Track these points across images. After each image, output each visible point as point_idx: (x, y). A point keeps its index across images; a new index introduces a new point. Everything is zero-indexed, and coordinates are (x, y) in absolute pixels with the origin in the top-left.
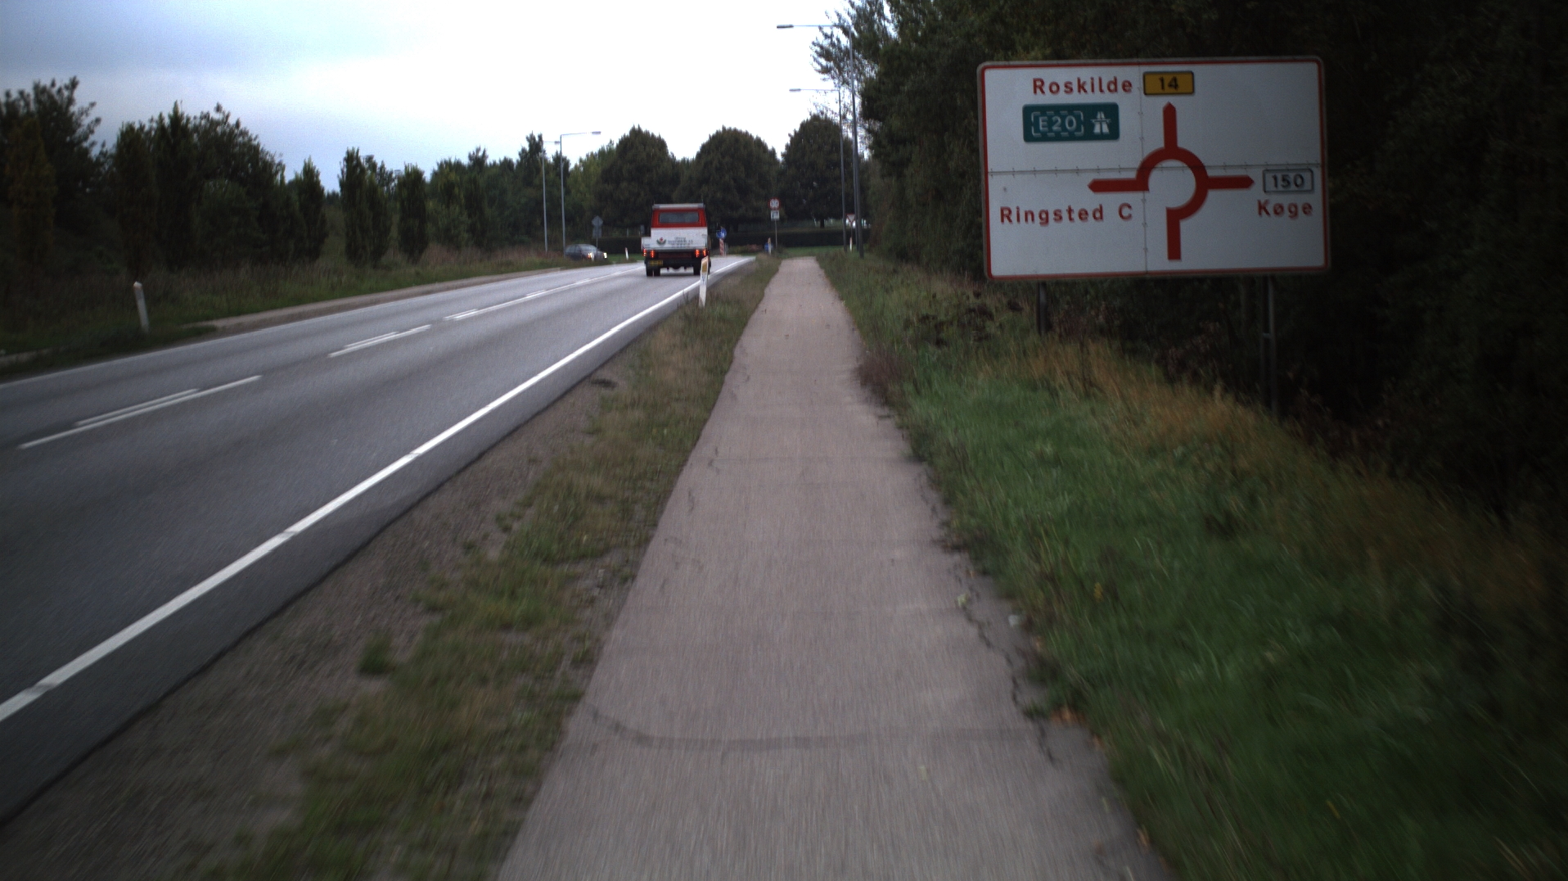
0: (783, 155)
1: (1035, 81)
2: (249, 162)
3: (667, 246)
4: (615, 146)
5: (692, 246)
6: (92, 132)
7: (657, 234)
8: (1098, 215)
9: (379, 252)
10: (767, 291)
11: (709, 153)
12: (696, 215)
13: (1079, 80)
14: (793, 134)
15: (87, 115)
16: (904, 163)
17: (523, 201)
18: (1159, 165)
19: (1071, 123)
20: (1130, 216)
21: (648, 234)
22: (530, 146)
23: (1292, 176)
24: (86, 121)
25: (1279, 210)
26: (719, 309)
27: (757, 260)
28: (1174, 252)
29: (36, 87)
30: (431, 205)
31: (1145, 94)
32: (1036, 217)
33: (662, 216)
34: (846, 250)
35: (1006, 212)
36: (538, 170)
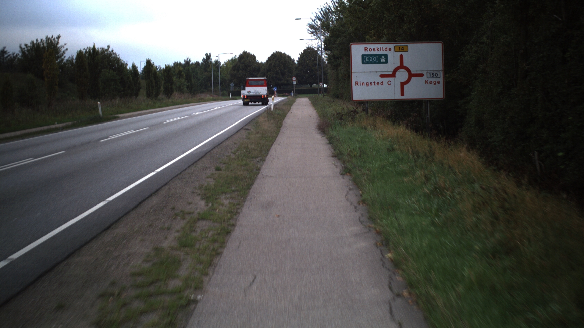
0: (297, 61)
1: (365, 48)
2: (116, 63)
3: (251, 94)
4: (237, 57)
5: (261, 94)
6: (65, 53)
7: (248, 89)
8: (382, 84)
9: (157, 95)
10: (292, 107)
11: (271, 60)
12: (263, 82)
13: (377, 48)
14: (301, 54)
15: (63, 47)
16: (338, 65)
17: (204, 77)
18: (398, 71)
19: (375, 59)
20: (391, 84)
21: (244, 89)
22: (206, 57)
23: (434, 73)
24: (63, 50)
25: (431, 83)
26: (277, 111)
27: (288, 98)
28: (402, 94)
29: (47, 38)
30: (174, 78)
31: (395, 51)
32: (365, 84)
33: (250, 82)
34: (319, 95)
35: (357, 83)
36: (209, 66)
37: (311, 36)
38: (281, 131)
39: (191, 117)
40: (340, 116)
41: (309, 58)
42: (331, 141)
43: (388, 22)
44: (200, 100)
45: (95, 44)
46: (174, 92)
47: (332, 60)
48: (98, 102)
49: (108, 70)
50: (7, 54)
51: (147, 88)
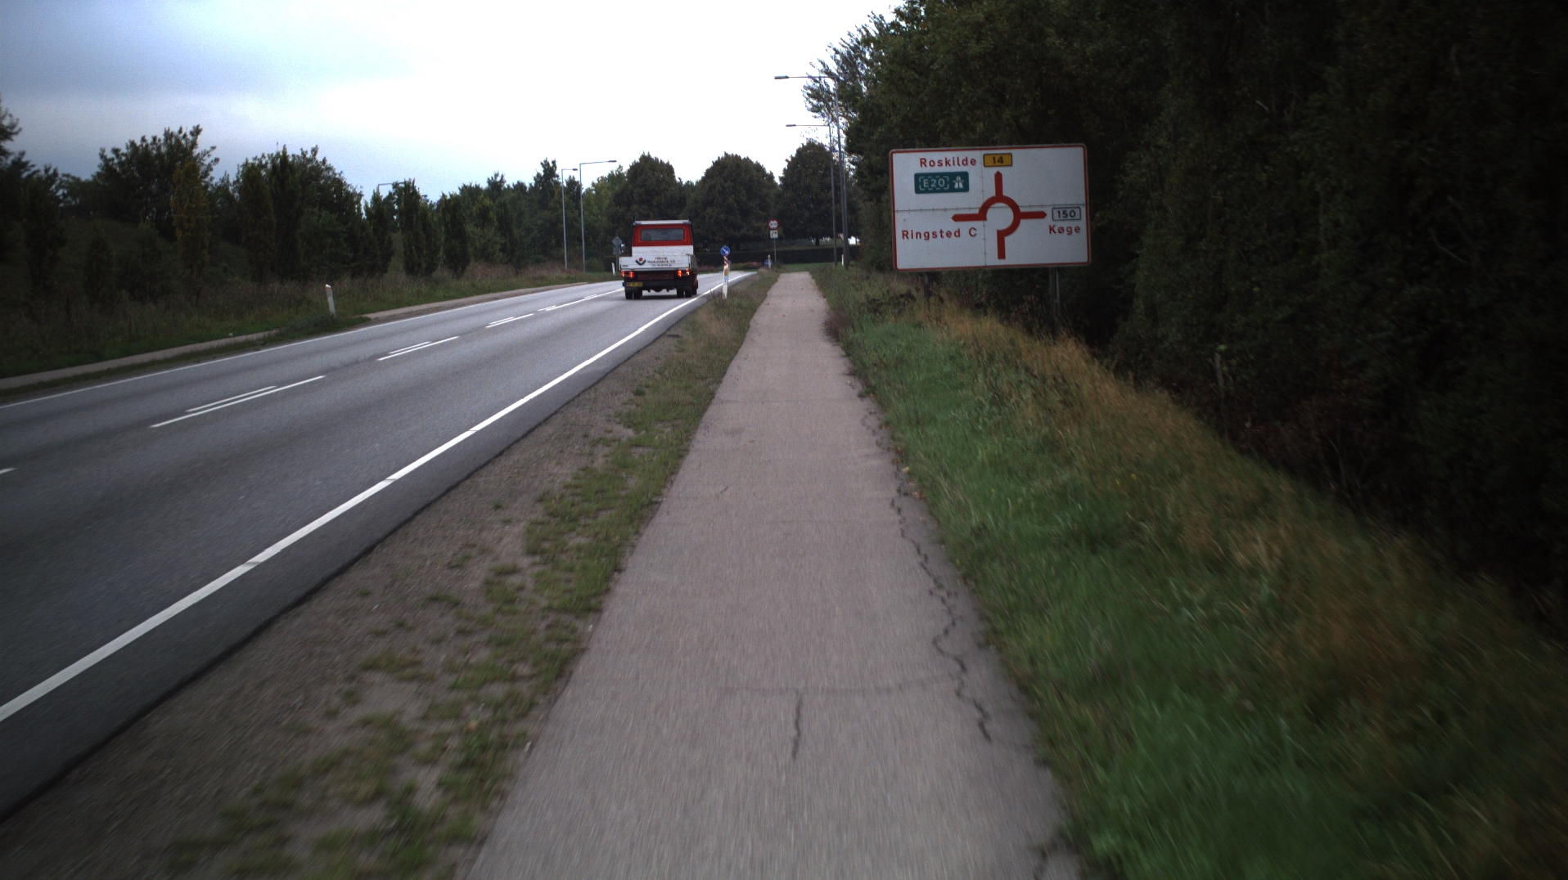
0: (781, 179)
1: (921, 159)
3: (647, 266)
4: (624, 170)
5: (674, 266)
6: (211, 170)
7: (638, 252)
8: (957, 234)
9: (430, 269)
11: (713, 178)
12: (681, 232)
13: (946, 159)
14: (790, 160)
17: (539, 222)
18: (992, 206)
19: (941, 183)
20: (976, 234)
21: (629, 254)
22: (544, 171)
23: (1068, 211)
25: (1061, 230)
26: (736, 301)
28: (1001, 254)
29: (167, 133)
30: (469, 228)
31: (984, 166)
32: (923, 236)
33: (644, 233)
34: (836, 265)
35: (905, 234)
36: (553, 193)
37: (815, 117)
38: (747, 338)
39: (539, 316)
40: (875, 307)
41: (810, 171)
42: (849, 350)
43: (969, 104)
44: (539, 282)
45: (287, 147)
46: (471, 264)
47: (865, 177)
48: (327, 285)
49: (316, 210)
50: (29, 170)
51: (405, 253)
